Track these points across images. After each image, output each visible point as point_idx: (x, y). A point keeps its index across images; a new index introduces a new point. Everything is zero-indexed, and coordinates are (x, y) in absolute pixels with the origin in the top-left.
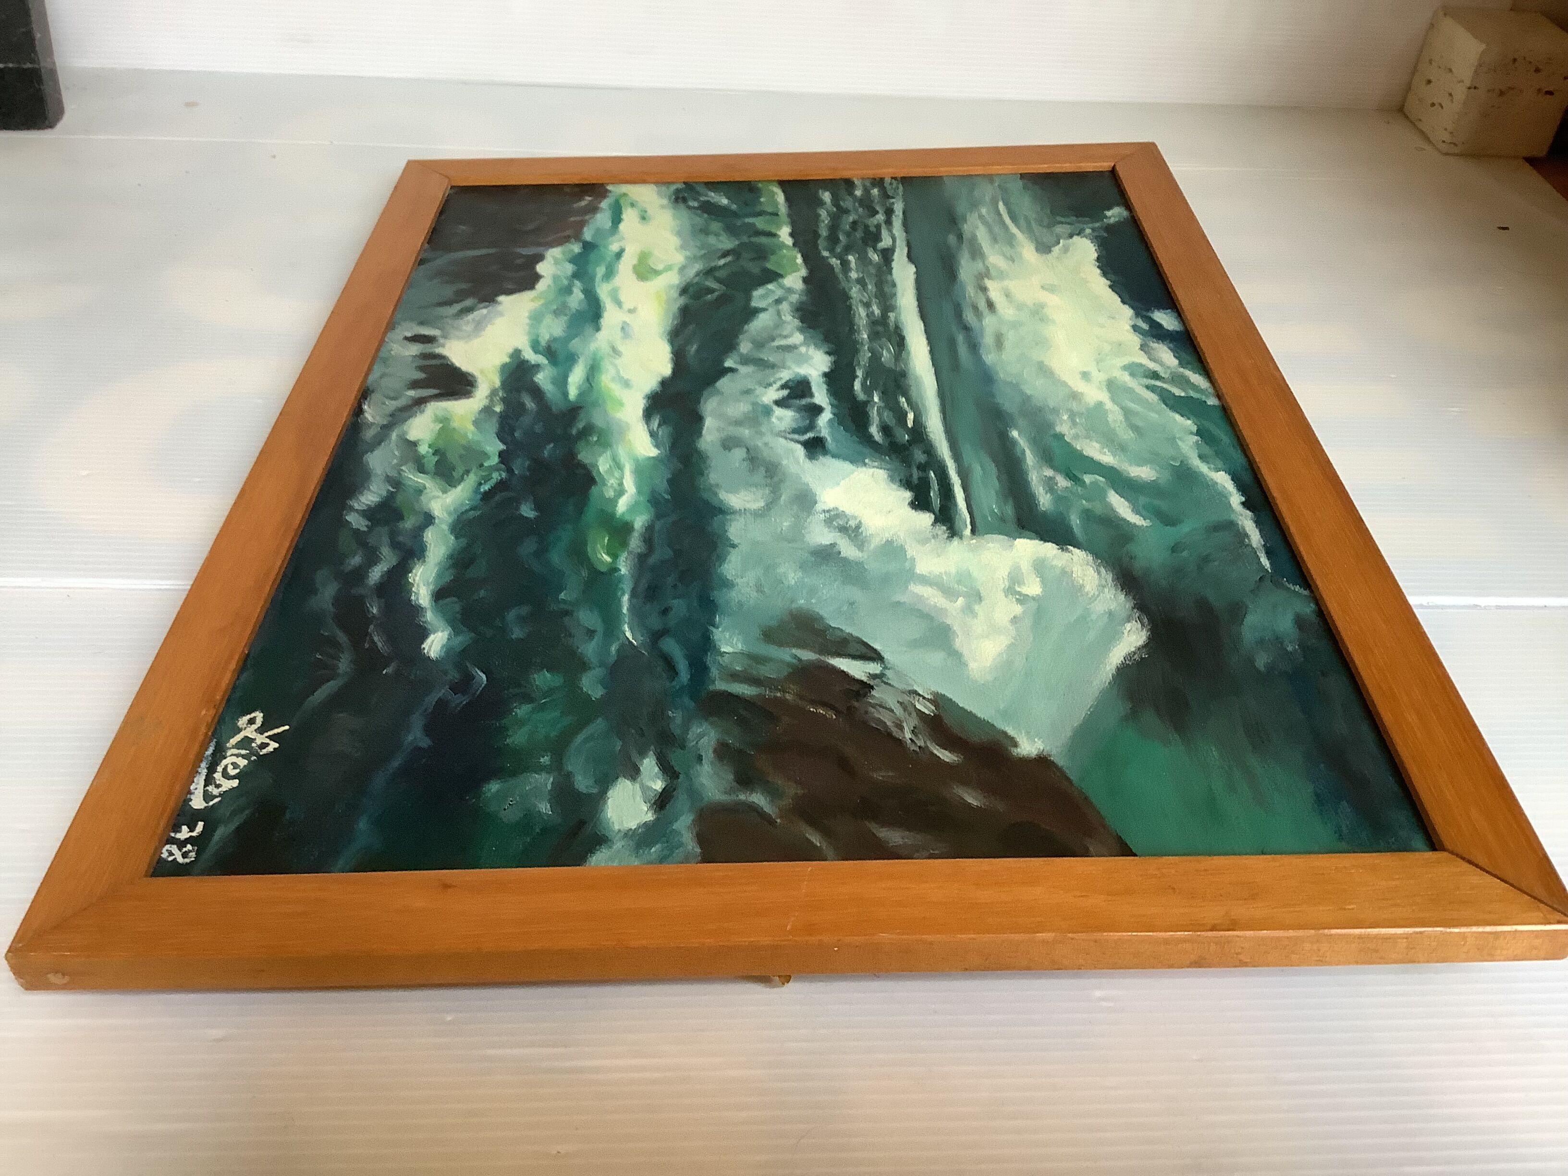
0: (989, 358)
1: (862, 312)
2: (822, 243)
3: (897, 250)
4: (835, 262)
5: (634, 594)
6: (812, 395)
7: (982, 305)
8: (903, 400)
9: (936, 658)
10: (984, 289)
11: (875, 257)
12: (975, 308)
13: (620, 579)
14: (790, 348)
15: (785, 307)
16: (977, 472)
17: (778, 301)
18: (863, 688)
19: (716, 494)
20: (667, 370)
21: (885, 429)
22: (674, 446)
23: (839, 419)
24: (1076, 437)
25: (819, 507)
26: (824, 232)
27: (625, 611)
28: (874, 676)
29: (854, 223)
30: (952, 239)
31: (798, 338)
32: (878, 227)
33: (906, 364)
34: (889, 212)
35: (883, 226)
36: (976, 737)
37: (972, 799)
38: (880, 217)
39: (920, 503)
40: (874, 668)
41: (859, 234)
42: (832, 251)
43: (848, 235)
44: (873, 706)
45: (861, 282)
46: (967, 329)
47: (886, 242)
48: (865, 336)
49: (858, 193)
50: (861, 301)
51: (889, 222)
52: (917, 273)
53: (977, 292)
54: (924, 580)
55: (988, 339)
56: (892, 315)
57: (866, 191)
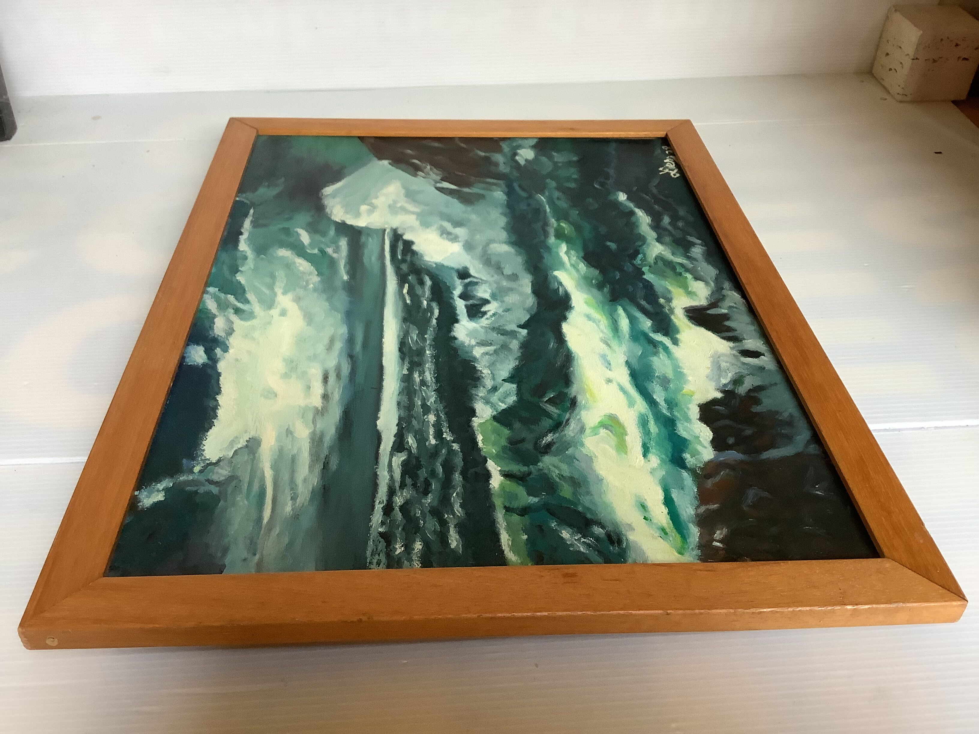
0: (343, 330)
1: (429, 376)
2: (459, 461)
3: (389, 449)
4: (448, 436)
5: (545, 211)
6: (466, 306)
7: (332, 379)
8: (408, 302)
9: (414, 187)
10: (325, 397)
11: (411, 441)
12: (338, 376)
13: (553, 217)
14: (482, 344)
15: (489, 383)
16: (374, 259)
17: (495, 389)
18: (443, 179)
19: (516, 251)
20: (566, 328)
21: (422, 283)
22: (546, 277)
23: (449, 290)
24: (310, 274)
25: (461, 244)
26: (457, 477)
27: (547, 206)
28: (439, 183)
29: (426, 493)
30: (334, 465)
31: (478, 352)
32: (403, 485)
33: (402, 327)
34: (388, 509)
35: (397, 485)
36: (403, 166)
37: (409, 152)
38: (399, 501)
39: (408, 244)
40: (438, 185)
41: (423, 473)
42: (451, 451)
43: (433, 473)
44: (441, 174)
45: (426, 409)
46: (351, 357)
47: (399, 459)
48: (428, 352)
49: (418, 546)
50: (428, 387)
51: (391, 492)
52: (377, 418)
53: (332, 393)
54: (413, 213)
55: (339, 345)
56: (405, 372)
57: (408, 548)
